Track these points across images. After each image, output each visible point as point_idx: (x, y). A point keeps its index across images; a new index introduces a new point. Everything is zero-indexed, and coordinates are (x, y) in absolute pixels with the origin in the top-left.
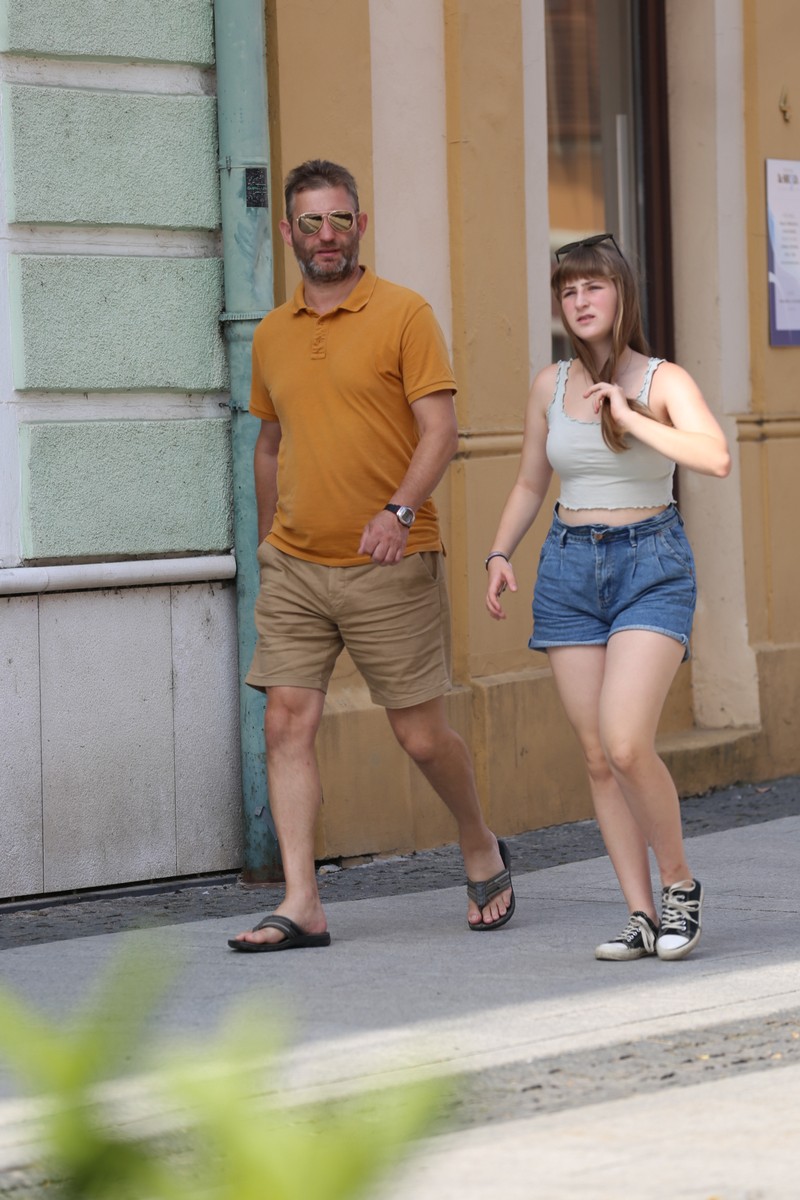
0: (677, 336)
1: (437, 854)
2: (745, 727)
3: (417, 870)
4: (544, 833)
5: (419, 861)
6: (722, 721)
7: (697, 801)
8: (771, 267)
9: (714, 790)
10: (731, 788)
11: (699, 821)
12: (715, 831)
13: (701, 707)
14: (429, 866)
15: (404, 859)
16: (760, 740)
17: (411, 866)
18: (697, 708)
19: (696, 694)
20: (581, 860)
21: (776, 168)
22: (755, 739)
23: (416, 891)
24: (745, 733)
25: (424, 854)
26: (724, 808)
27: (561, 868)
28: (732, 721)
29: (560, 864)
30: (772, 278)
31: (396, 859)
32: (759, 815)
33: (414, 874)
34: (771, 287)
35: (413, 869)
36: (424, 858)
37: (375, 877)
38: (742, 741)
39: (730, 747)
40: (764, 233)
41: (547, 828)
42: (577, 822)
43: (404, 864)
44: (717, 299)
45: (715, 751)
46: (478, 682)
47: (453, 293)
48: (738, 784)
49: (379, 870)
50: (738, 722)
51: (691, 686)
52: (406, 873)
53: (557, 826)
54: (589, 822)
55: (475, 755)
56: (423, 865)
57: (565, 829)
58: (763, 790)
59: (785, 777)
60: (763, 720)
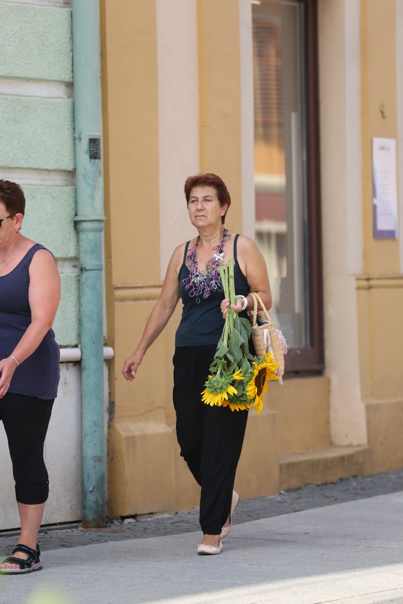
1: (189, 513)
2: (359, 445)
3: (178, 522)
4: (248, 503)
5: (179, 517)
6: (346, 442)
7: (332, 486)
8: (374, 195)
9: (341, 480)
10: (351, 479)
11: (333, 497)
12: (341, 502)
13: (335, 434)
14: (184, 520)
15: (171, 516)
16: (367, 453)
17: (176, 519)
18: (332, 435)
19: (332, 427)
20: (268, 517)
21: (377, 142)
22: (364, 452)
23: (177, 534)
24: (359, 449)
25: (182, 513)
26: (347, 490)
27: (257, 521)
28: (352, 442)
29: (256, 519)
30: (376, 201)
31: (167, 515)
32: (366, 494)
33: (176, 524)
34: (375, 207)
35: (176, 521)
36: (182, 515)
37: (155, 526)
38: (357, 453)
39: (350, 457)
40: (371, 177)
41: (249, 499)
42: (266, 496)
43: (171, 518)
44: (346, 213)
45: (342, 459)
48: (355, 477)
49: (157, 521)
50: (355, 443)
51: (330, 423)
52: (172, 524)
53: (255, 499)
54: (272, 497)
56: (181, 519)
57: (260, 500)
58: (369, 480)
59: (380, 473)
60: (369, 442)
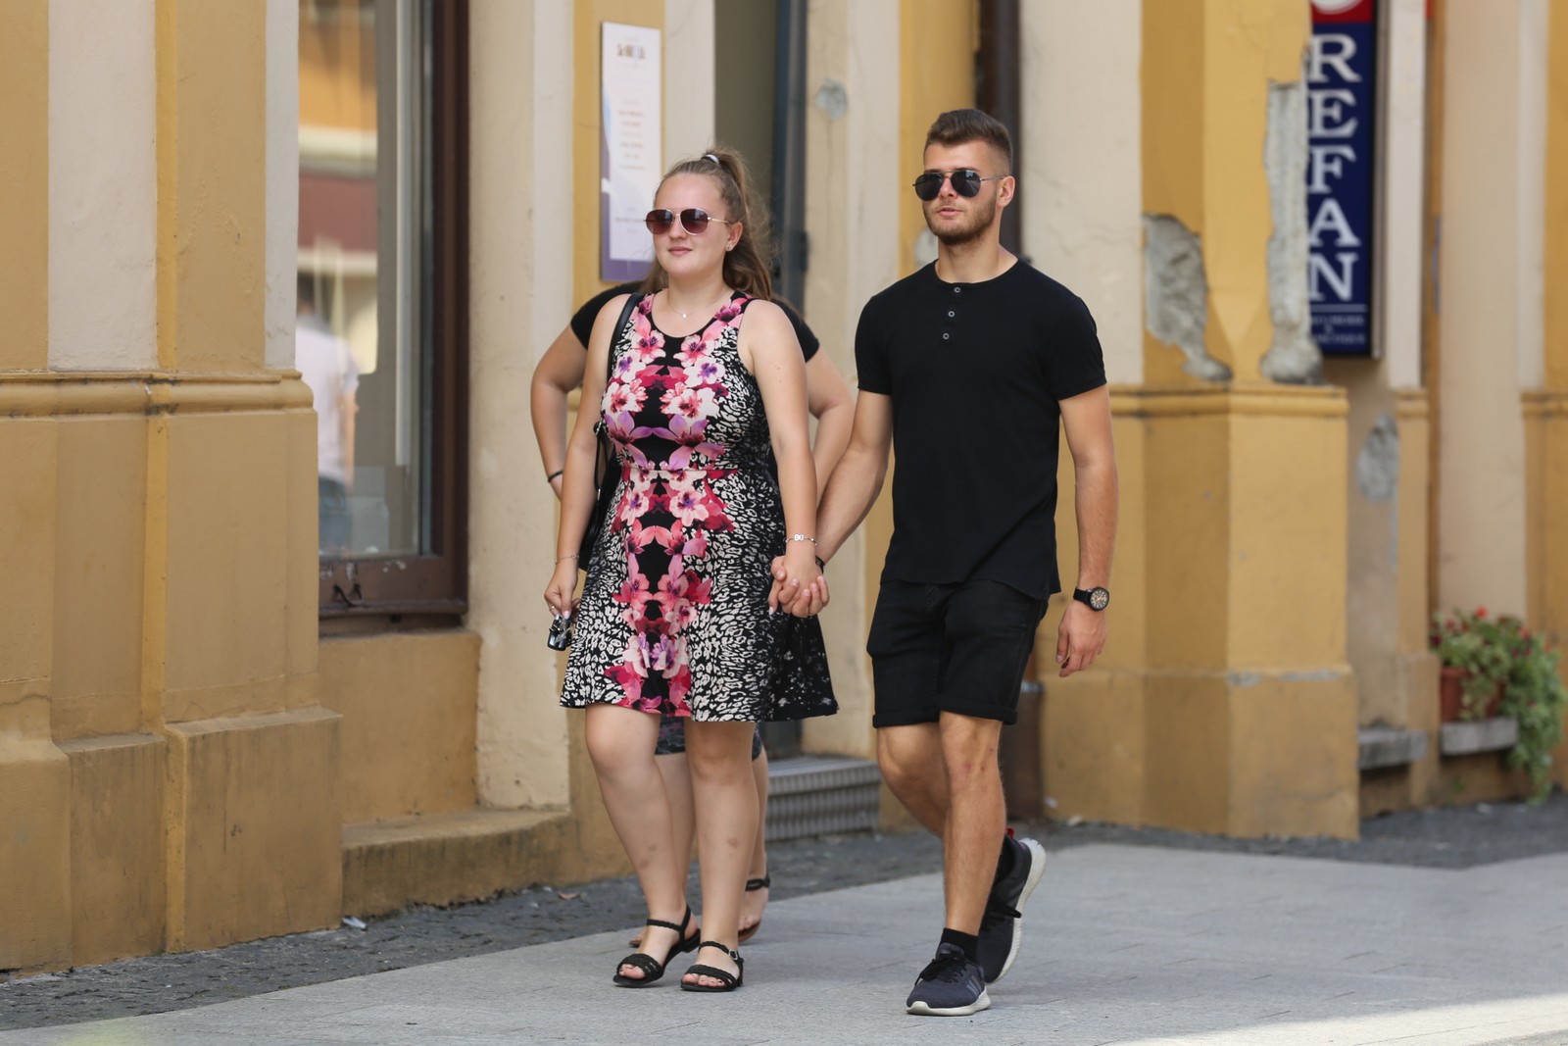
0: (473, 260)
1: (104, 972)
2: (548, 808)
3: (74, 994)
4: (259, 947)
5: (78, 980)
6: (516, 798)
7: (477, 908)
8: (604, 171)
9: (500, 894)
10: (525, 892)
11: (478, 935)
12: (501, 949)
13: (488, 778)
14: (91, 988)
15: (55, 978)
16: (568, 827)
17: (66, 987)
18: (481, 779)
19: (482, 760)
20: (310, 984)
21: (616, 35)
22: (560, 824)
23: (71, 1022)
24: (548, 816)
25: (85, 972)
26: (513, 919)
27: (283, 994)
28: (530, 800)
29: (280, 988)
30: (606, 186)
31: (46, 977)
32: (562, 930)
33: (70, 999)
34: (604, 201)
35: (67, 992)
36: (86, 976)
37: (12, 1002)
38: (543, 827)
39: (525, 836)
40: (597, 124)
41: (263, 940)
42: (307, 932)
43: (55, 985)
44: (530, 211)
45: (505, 840)
46: (175, 730)
47: (159, 180)
48: (535, 887)
49: (19, 992)
50: (538, 801)
51: (476, 749)
52: (57, 997)
53: (279, 938)
54: (324, 933)
55: (167, 833)
56: (83, 986)
57: (290, 942)
58: (568, 896)
59: (599, 881)
60: (573, 799)
